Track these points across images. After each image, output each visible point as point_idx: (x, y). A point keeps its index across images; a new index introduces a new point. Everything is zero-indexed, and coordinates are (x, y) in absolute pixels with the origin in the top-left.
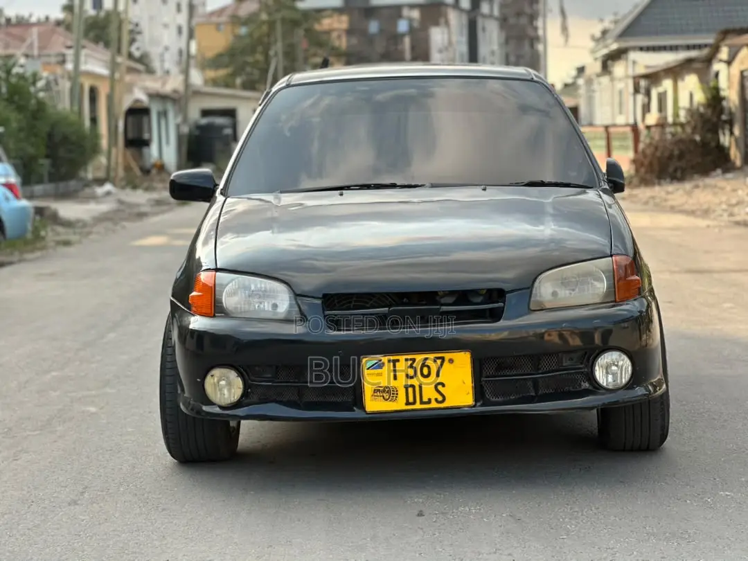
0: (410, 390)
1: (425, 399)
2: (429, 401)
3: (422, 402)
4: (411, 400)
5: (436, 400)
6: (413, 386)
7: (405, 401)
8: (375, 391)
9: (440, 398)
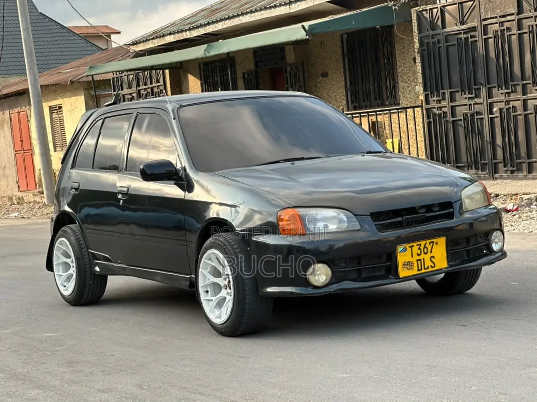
0: (419, 262)
1: (426, 267)
2: (428, 268)
3: (425, 269)
4: (420, 268)
5: (431, 266)
6: (420, 260)
7: (417, 269)
8: (404, 265)
9: (433, 265)
